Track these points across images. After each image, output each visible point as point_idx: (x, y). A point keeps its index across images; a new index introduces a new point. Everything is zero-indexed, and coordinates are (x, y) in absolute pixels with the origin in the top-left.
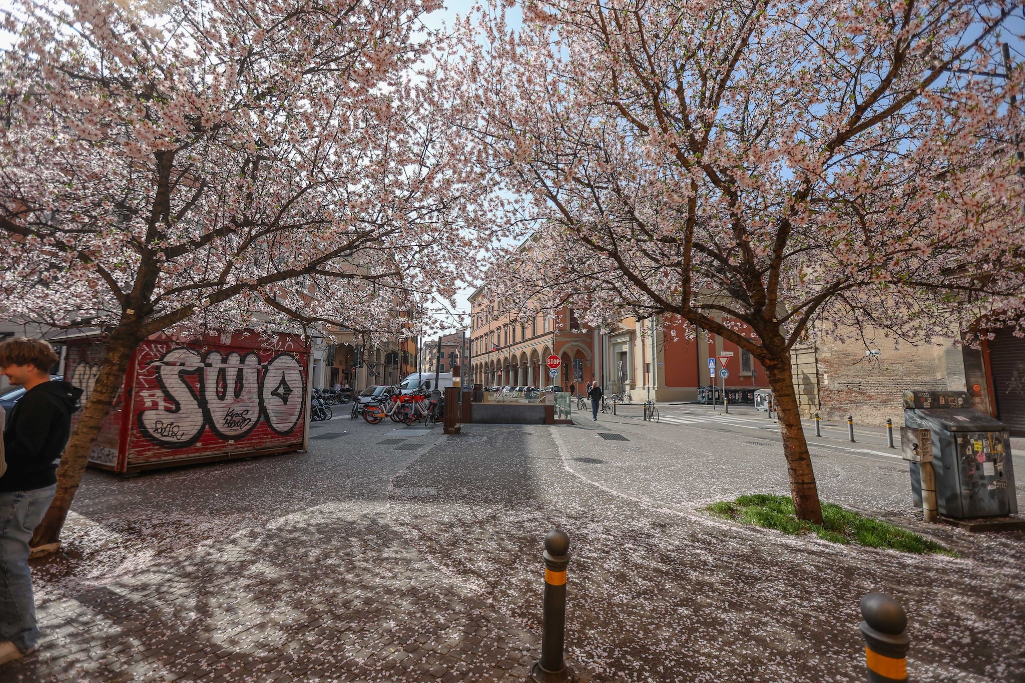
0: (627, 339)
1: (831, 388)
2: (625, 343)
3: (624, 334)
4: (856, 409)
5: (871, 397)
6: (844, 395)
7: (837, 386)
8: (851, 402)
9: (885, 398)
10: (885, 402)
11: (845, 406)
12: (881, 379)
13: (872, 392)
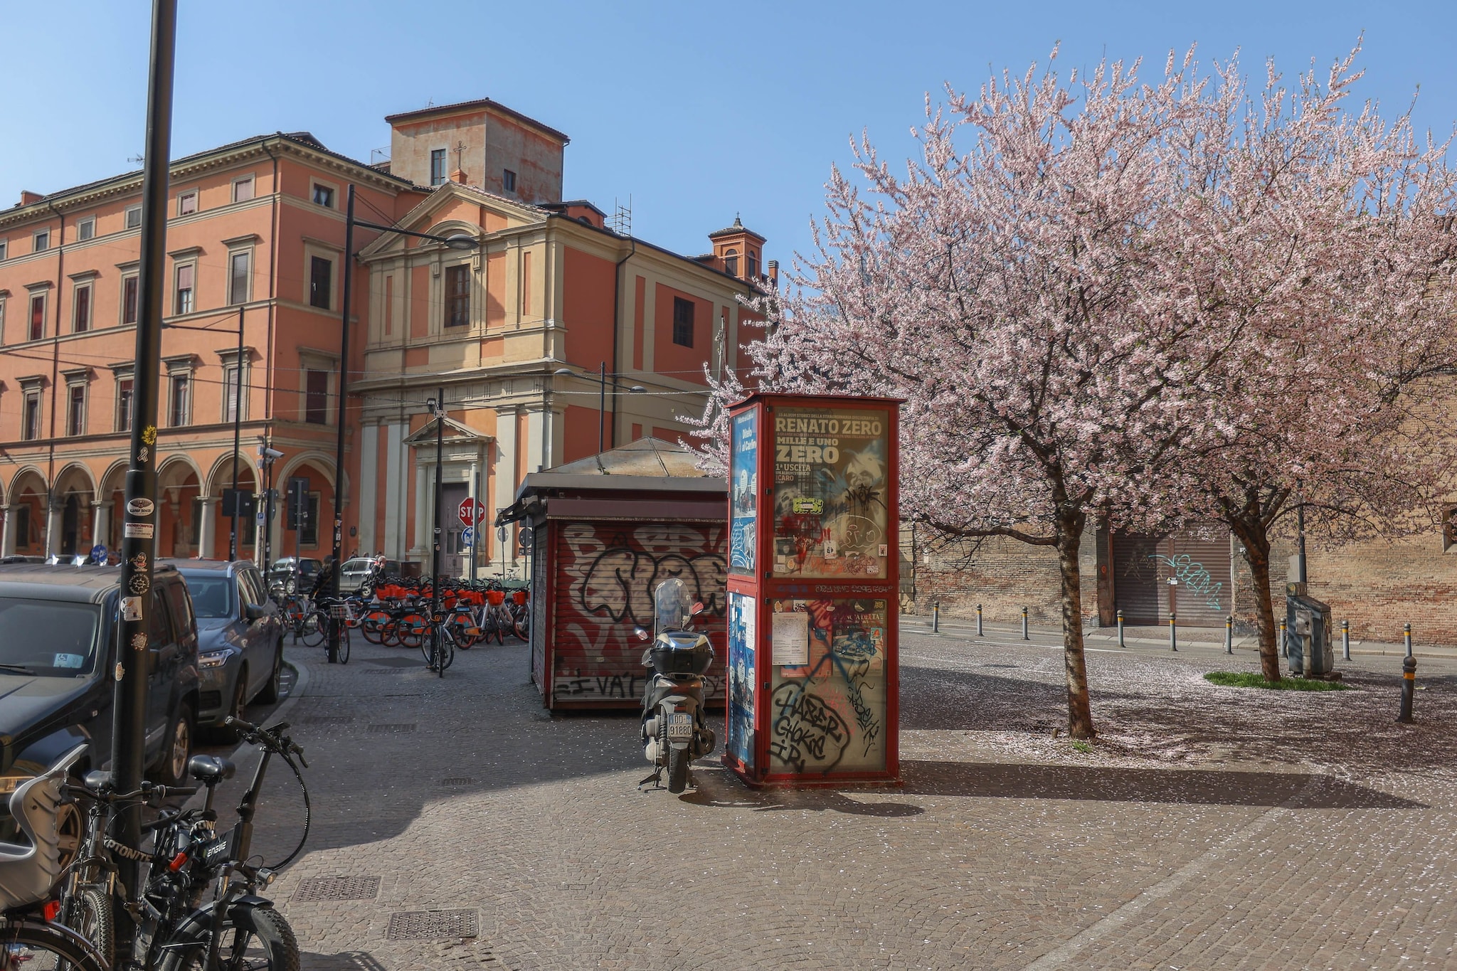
0: (472, 456)
1: (933, 568)
2: (466, 464)
3: (464, 445)
4: (966, 597)
5: (986, 582)
6: (951, 579)
7: (941, 565)
8: (960, 588)
9: (1004, 582)
10: (1004, 588)
11: (951, 595)
12: (1002, 556)
13: (989, 574)
